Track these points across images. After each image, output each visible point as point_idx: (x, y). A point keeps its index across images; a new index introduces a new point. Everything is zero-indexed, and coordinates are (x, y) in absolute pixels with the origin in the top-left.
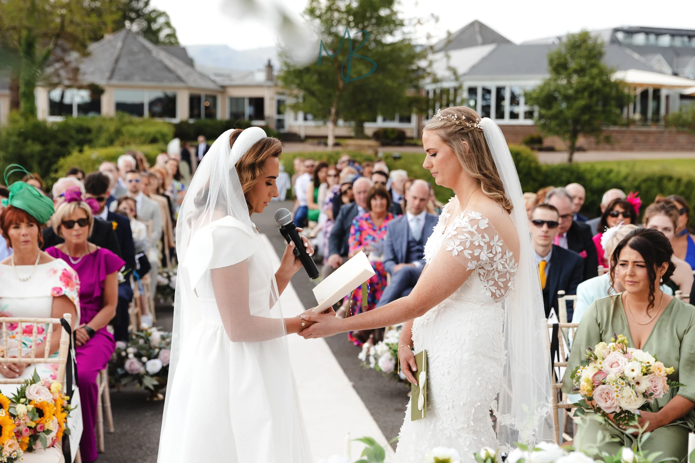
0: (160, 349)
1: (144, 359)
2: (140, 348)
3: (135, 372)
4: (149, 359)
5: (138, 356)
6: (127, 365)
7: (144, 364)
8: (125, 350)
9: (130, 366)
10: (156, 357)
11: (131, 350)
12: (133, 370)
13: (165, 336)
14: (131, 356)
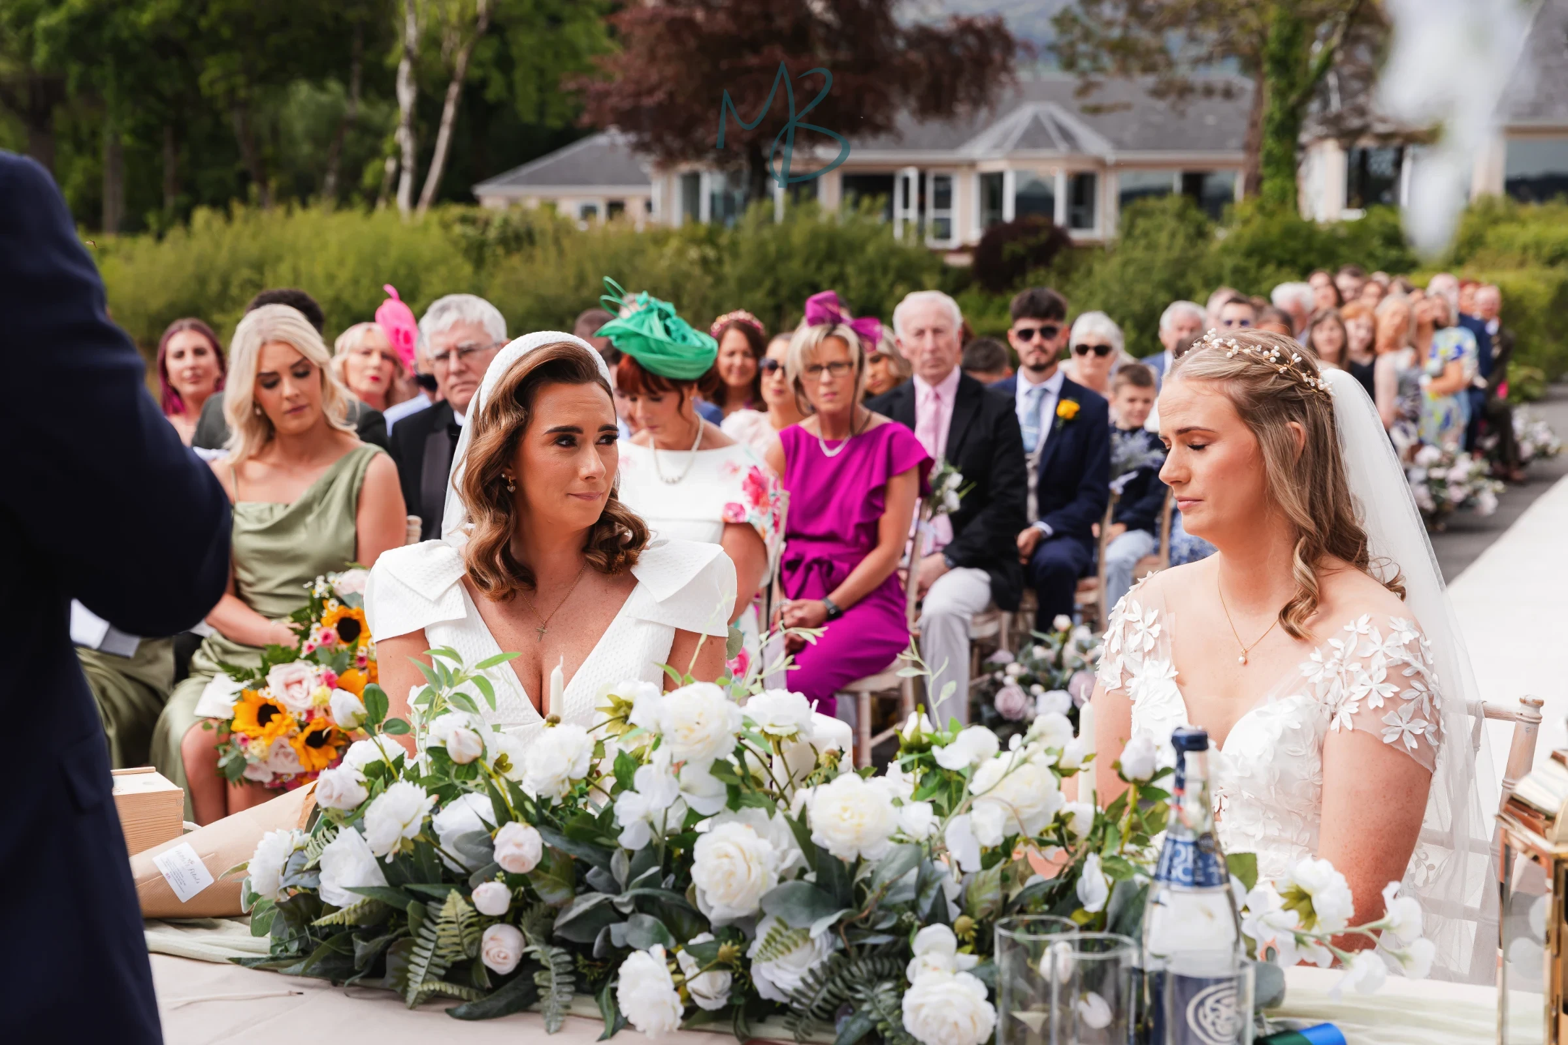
0: (1075, 670)
1: (1037, 689)
2: (1035, 666)
3: (1015, 718)
4: (1049, 687)
5: (1025, 682)
6: (1000, 701)
7: (1035, 698)
8: (1003, 667)
9: (1005, 700)
10: (1065, 686)
11: (1014, 669)
12: (1008, 711)
13: (1086, 644)
14: (1009, 680)
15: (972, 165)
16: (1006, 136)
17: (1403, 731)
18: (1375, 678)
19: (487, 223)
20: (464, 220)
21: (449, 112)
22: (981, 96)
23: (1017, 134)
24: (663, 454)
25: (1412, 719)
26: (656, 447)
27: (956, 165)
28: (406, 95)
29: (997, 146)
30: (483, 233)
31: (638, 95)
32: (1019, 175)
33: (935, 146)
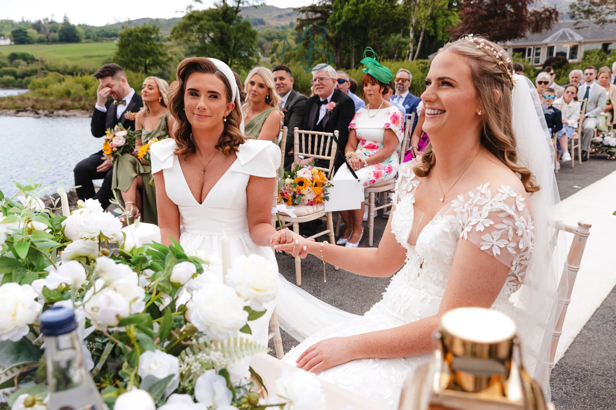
15: (546, 44)
16: (555, 37)
17: (493, 245)
18: (482, 215)
19: (427, 63)
20: (422, 63)
21: (421, 38)
22: (549, 27)
23: (558, 37)
24: (371, 110)
25: (499, 239)
26: (370, 109)
27: (542, 45)
28: (411, 35)
29: (553, 39)
30: (426, 65)
32: (557, 46)
33: (536, 41)
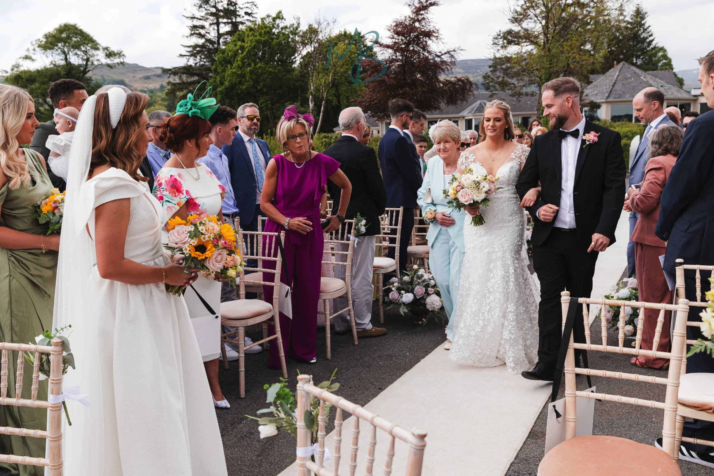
0: (416, 285)
1: (403, 292)
2: (403, 283)
3: (396, 301)
4: (407, 291)
5: (399, 289)
6: (391, 296)
7: (402, 296)
8: (393, 283)
10: (412, 291)
11: (397, 284)
12: (394, 300)
14: (394, 289)
15: (463, 117)
16: (472, 109)
19: (331, 137)
20: (325, 137)
21: (322, 108)
22: (464, 99)
23: (475, 109)
27: (459, 118)
28: (311, 105)
29: (470, 112)
30: (331, 140)
31: (370, 101)
32: (475, 119)
33: (453, 113)
